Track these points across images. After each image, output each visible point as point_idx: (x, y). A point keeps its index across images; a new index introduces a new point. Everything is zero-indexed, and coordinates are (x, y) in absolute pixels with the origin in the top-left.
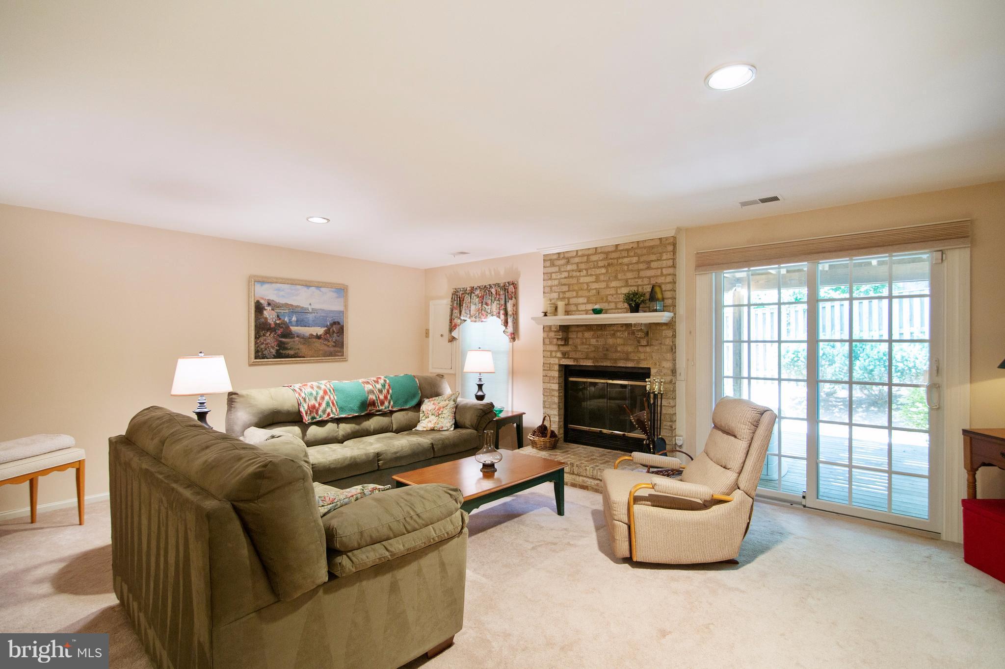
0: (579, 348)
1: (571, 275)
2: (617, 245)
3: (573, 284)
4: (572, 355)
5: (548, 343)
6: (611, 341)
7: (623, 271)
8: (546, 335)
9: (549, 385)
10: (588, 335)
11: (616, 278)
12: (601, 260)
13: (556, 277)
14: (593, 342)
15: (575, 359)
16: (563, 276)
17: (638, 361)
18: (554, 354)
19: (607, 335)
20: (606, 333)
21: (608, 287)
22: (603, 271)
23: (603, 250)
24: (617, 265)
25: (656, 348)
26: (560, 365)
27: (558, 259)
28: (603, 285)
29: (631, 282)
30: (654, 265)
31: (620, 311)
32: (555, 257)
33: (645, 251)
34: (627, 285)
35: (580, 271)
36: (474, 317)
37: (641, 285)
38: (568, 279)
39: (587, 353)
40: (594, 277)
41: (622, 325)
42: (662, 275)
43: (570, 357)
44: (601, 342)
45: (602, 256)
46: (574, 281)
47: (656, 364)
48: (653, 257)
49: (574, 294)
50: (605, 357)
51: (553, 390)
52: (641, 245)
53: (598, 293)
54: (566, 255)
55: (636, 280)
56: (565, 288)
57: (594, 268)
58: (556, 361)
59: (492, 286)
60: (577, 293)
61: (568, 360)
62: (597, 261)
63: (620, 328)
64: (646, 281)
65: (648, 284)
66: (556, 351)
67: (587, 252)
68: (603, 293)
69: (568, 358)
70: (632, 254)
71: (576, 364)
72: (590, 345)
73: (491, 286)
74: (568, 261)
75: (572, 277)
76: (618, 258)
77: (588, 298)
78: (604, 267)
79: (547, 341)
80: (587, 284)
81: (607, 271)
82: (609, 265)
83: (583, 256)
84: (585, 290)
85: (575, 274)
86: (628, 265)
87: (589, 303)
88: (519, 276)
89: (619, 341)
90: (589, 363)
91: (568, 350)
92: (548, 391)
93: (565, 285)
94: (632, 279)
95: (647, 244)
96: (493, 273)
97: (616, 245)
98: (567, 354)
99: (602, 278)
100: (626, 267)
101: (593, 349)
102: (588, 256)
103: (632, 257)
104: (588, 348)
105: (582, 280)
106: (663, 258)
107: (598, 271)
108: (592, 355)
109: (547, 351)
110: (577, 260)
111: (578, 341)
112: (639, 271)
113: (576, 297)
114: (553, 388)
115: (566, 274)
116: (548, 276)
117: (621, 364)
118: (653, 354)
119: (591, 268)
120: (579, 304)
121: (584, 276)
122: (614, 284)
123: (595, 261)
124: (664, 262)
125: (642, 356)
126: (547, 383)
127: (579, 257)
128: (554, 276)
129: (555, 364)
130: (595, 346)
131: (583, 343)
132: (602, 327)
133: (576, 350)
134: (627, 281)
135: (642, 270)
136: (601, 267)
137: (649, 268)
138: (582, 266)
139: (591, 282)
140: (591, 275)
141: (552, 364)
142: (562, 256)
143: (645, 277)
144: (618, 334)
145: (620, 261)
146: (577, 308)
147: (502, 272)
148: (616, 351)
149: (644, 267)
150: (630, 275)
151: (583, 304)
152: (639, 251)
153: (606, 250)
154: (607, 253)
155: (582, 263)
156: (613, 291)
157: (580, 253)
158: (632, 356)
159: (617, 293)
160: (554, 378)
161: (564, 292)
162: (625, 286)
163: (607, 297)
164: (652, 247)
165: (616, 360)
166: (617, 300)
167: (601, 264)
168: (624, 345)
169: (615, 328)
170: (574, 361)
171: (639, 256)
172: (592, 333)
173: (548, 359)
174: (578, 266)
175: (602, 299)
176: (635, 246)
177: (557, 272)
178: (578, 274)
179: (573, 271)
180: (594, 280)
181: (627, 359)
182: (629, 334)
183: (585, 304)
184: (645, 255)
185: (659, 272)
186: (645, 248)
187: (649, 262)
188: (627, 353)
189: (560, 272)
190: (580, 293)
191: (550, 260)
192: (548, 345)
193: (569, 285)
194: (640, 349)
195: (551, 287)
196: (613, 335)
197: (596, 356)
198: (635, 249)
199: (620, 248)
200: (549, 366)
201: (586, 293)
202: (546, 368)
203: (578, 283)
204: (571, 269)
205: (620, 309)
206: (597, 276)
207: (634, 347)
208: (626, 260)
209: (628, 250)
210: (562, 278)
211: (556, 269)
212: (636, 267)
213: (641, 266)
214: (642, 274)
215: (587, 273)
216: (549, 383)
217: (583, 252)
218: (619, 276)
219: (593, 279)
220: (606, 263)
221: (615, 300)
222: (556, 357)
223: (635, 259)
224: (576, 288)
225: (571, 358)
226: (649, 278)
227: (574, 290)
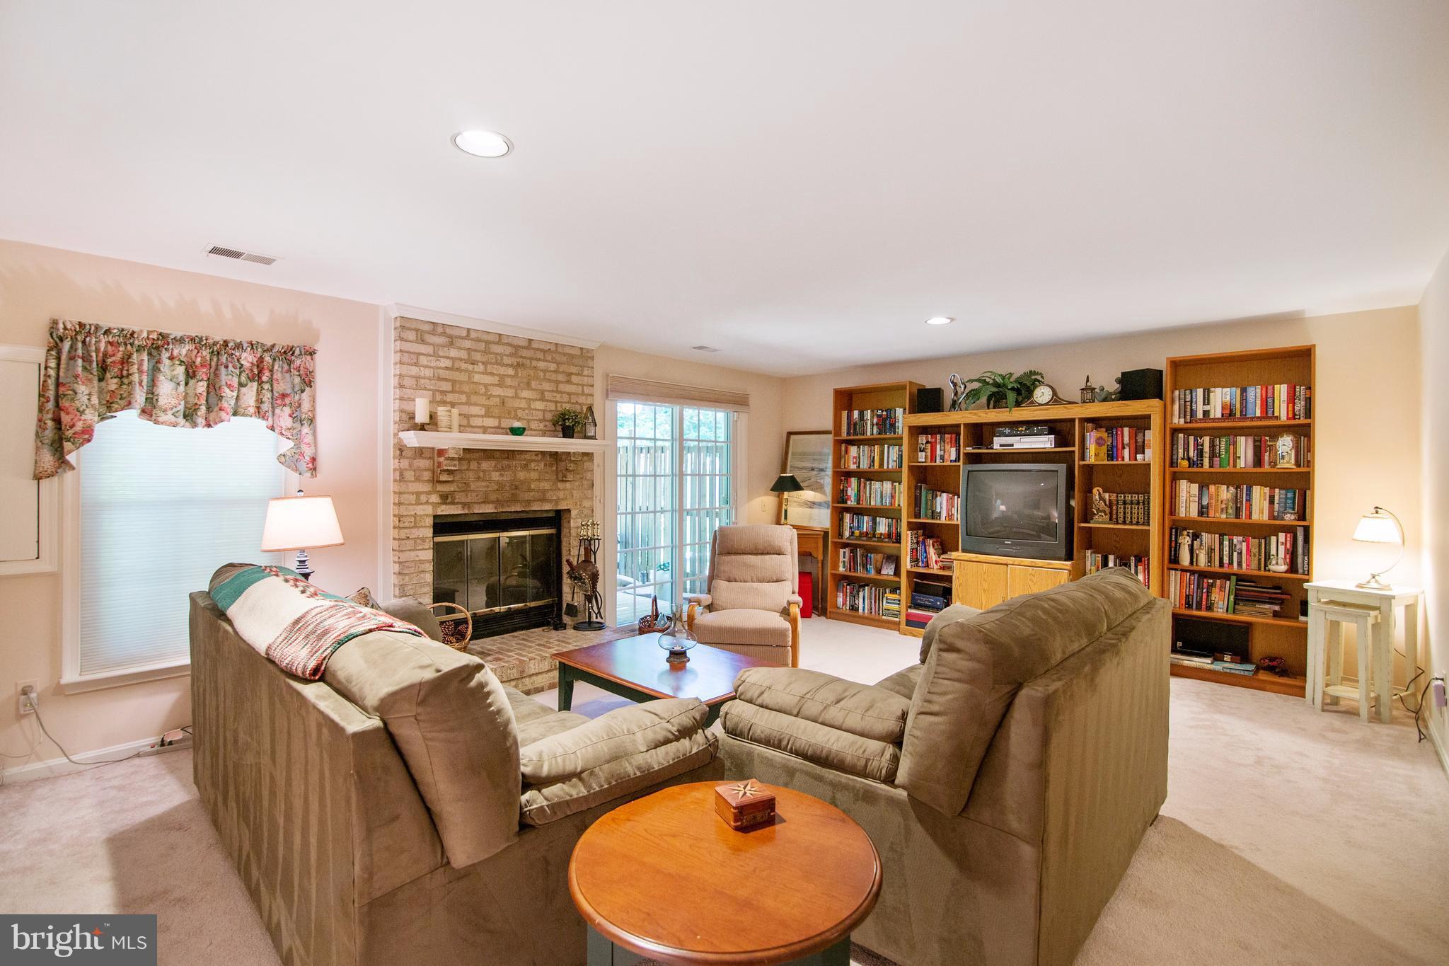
0: (473, 486)
1: (456, 365)
2: (530, 341)
3: (461, 382)
4: (460, 497)
5: (413, 479)
6: (522, 475)
7: (538, 378)
8: (407, 464)
9: (413, 554)
10: (486, 465)
11: (528, 385)
12: (507, 356)
13: (429, 364)
14: (495, 476)
15: (464, 505)
16: (443, 365)
17: (557, 502)
18: (423, 498)
19: (515, 467)
20: (514, 462)
21: (516, 396)
22: (511, 371)
23: (510, 341)
24: (530, 368)
25: (577, 484)
26: (435, 517)
27: (433, 333)
28: (510, 393)
29: (548, 395)
30: (575, 379)
31: (533, 432)
32: (427, 328)
33: (564, 359)
34: (542, 399)
35: (473, 364)
36: (170, 413)
37: (560, 402)
38: (450, 372)
39: (486, 494)
40: (497, 378)
41: (537, 453)
42: (583, 394)
43: (456, 501)
44: (508, 476)
45: (509, 350)
46: (463, 377)
47: (576, 504)
48: (574, 370)
49: (463, 398)
50: (514, 499)
51: (422, 562)
52: (560, 350)
53: (503, 403)
54: (448, 331)
55: (555, 394)
56: (446, 386)
57: (497, 363)
58: (429, 510)
59: (245, 345)
60: (468, 397)
61: (453, 506)
62: (502, 355)
63: (534, 458)
64: (566, 398)
65: (568, 402)
66: (428, 493)
67: (485, 337)
68: (511, 404)
69: (453, 503)
70: (549, 358)
71: (467, 512)
72: (490, 481)
73: (239, 346)
74: (452, 341)
75: (458, 369)
76: (531, 359)
77: (488, 408)
78: (512, 365)
79: (409, 475)
80: (486, 385)
81: (516, 373)
82: (518, 365)
83: (478, 340)
84: (482, 395)
85: (464, 366)
86: (545, 371)
87: (489, 417)
88: (317, 338)
89: (534, 475)
90: (489, 509)
91: (452, 489)
92: (413, 564)
93: (446, 380)
94: (549, 391)
95: (567, 350)
96: (228, 314)
97: (529, 339)
98: (450, 496)
99: (508, 381)
100: (542, 374)
101: (496, 487)
102: (488, 343)
103: (549, 362)
104: (488, 487)
105: (477, 378)
106: (584, 374)
107: (502, 370)
108: (493, 497)
109: (408, 493)
110: (467, 344)
111: (471, 475)
112: (558, 382)
113: (466, 404)
114: (422, 558)
115: (448, 363)
116: (407, 358)
117: (536, 507)
118: (575, 492)
119: (491, 363)
120: (472, 416)
121: (479, 373)
122: (525, 394)
123: (497, 354)
124: (586, 378)
125: (561, 495)
126: (410, 550)
127: (472, 340)
128: (423, 360)
129: (427, 515)
130: (498, 483)
131: (478, 479)
132: (509, 454)
133: (466, 488)
134: (542, 393)
135: (562, 382)
136: (507, 365)
137: (569, 382)
138: (478, 357)
139: (491, 385)
140: (492, 374)
141: (420, 516)
142: (440, 330)
143: (564, 392)
144: (533, 465)
145: (534, 363)
146: (468, 422)
147: (261, 319)
148: (529, 490)
149: (564, 380)
150: (546, 386)
151: (478, 416)
152: (558, 358)
153: (516, 342)
154: (517, 347)
155: (476, 351)
156: (523, 404)
157: (473, 335)
158: (550, 495)
159: (530, 408)
160: (423, 540)
161: (444, 393)
162: (540, 400)
163: (515, 411)
164: (572, 356)
165: (529, 502)
166: (530, 418)
167: (507, 360)
168: (539, 480)
169: (527, 457)
170: (463, 508)
171: (558, 364)
172: (493, 463)
173: (411, 507)
174: (469, 354)
175: (509, 413)
176: (553, 348)
177: (430, 356)
178: (470, 367)
179: (461, 360)
180: (497, 383)
181: (543, 500)
182: (545, 465)
183: (482, 416)
184: (565, 364)
185: (579, 390)
186: (565, 354)
187: (570, 374)
188: (544, 492)
189: (436, 355)
190: (474, 399)
191: (417, 330)
192: (410, 481)
193: (454, 382)
194: (560, 485)
195: (417, 378)
196: (525, 467)
197: (500, 498)
198: (552, 352)
199: (535, 345)
200: (413, 519)
201: (483, 400)
202: (407, 525)
203: (470, 382)
204: (457, 356)
205: (535, 430)
206: (502, 377)
207: (551, 484)
208: (542, 365)
209: (544, 351)
210: (441, 368)
211: (430, 350)
212: (553, 377)
213: (561, 377)
214: (562, 387)
215: (486, 369)
216: (413, 550)
217: (479, 335)
218: (533, 384)
219: (495, 380)
220: (514, 361)
221: (526, 417)
222: (427, 503)
223: (553, 366)
224: (466, 388)
225: (458, 503)
226: (569, 394)
227: (462, 392)
